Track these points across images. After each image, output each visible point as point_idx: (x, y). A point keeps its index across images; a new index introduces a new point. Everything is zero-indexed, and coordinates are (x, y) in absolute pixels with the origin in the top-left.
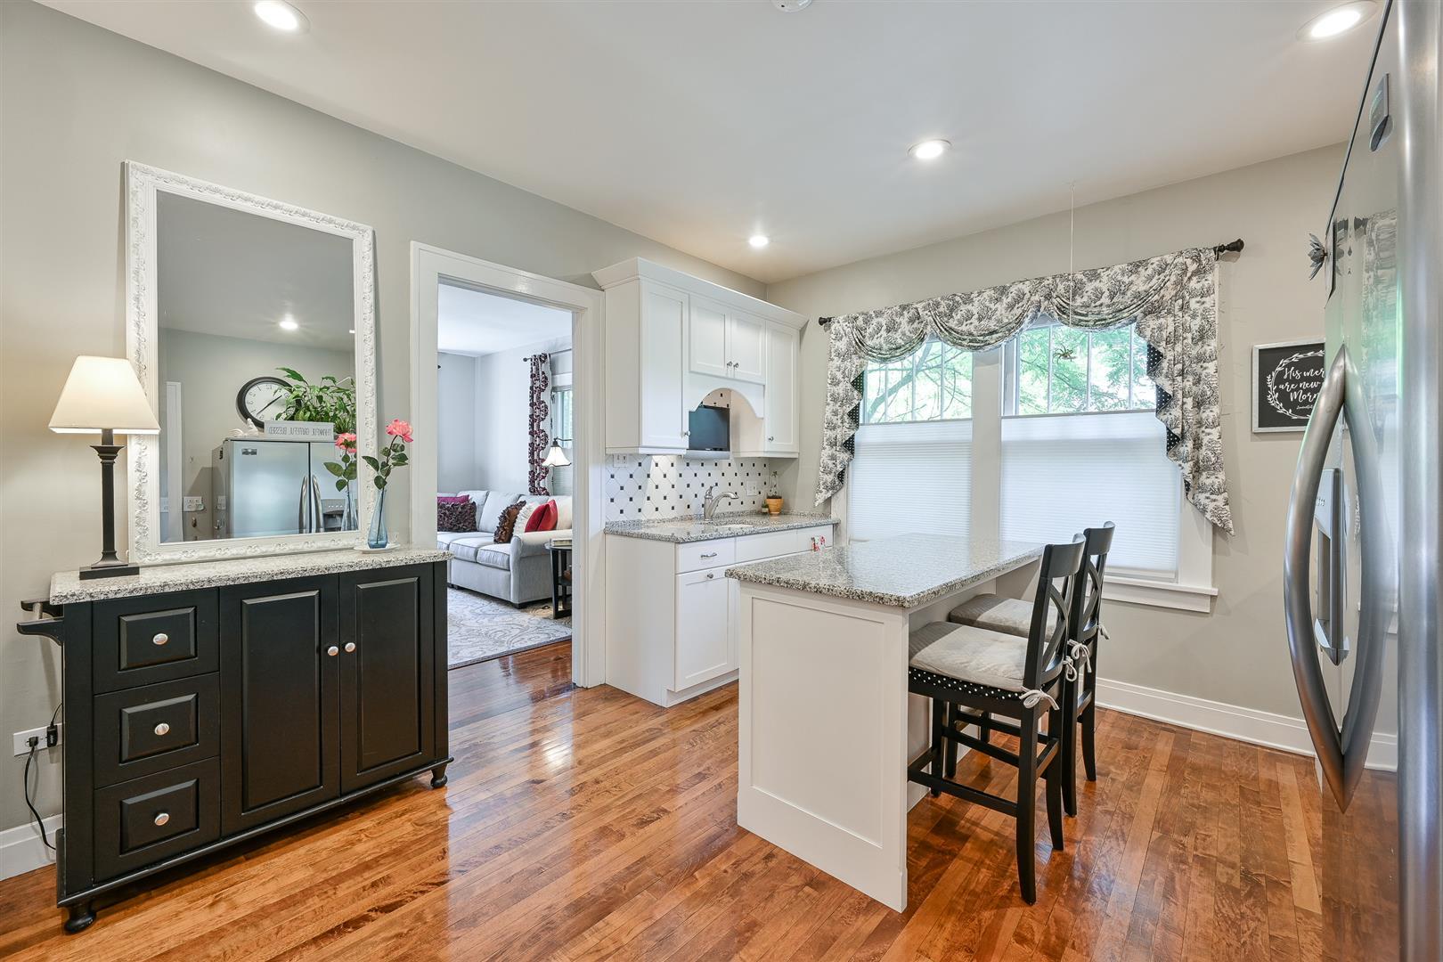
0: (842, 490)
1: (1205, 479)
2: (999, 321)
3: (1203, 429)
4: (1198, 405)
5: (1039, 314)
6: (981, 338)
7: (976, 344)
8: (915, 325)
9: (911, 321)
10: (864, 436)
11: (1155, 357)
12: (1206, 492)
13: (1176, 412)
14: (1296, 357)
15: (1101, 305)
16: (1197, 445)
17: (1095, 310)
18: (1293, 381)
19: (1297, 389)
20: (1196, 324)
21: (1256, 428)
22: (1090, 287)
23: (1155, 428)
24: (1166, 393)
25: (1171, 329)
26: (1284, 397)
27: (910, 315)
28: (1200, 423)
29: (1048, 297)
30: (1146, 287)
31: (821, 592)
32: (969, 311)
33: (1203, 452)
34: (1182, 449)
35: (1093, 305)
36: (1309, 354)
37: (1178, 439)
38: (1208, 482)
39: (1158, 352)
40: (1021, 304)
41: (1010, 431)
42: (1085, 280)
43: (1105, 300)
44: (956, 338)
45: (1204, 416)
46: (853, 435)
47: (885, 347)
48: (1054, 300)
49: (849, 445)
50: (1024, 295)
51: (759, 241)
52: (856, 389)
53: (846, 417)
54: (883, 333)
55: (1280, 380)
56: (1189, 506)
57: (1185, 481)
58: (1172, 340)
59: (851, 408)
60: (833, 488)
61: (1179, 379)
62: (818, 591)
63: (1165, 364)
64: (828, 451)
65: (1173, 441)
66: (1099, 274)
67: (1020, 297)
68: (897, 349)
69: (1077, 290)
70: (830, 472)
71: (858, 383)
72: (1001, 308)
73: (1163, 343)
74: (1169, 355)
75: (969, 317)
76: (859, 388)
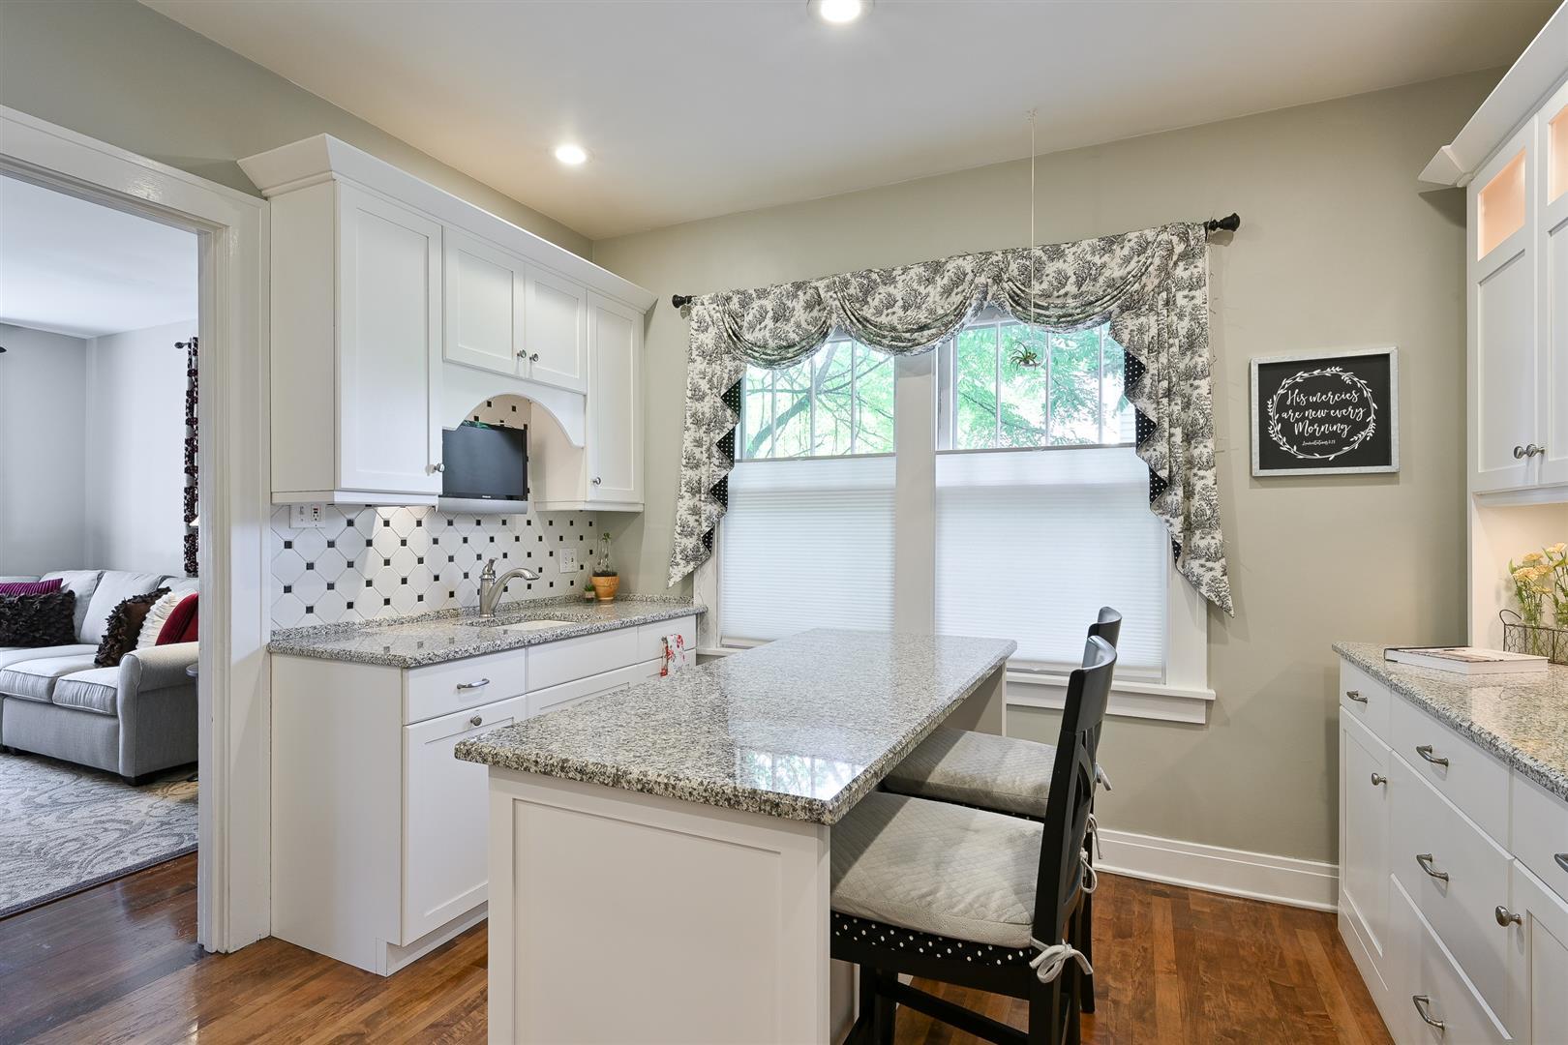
0: (712, 559)
1: (1199, 541)
2: (932, 312)
3: (1195, 470)
4: (1188, 438)
5: (986, 304)
6: (908, 335)
7: (900, 344)
8: (815, 313)
9: (809, 307)
10: (740, 478)
11: (1134, 371)
12: (1200, 557)
13: (1162, 447)
14: (1301, 376)
15: (1066, 294)
16: (1189, 495)
17: (1058, 301)
18: (1297, 408)
19: (1303, 419)
20: (1183, 326)
21: (1258, 472)
22: (1051, 268)
23: (1135, 470)
24: (1149, 421)
25: (1154, 331)
26: (1287, 428)
27: (808, 296)
28: (1190, 463)
29: (997, 280)
30: (1123, 272)
31: (650, 791)
32: (890, 295)
33: (1196, 502)
34: (1169, 499)
35: (1056, 294)
36: (1316, 373)
37: (1165, 486)
38: (1203, 544)
39: (1140, 363)
40: (960, 289)
41: (948, 473)
42: (1045, 258)
43: (1071, 288)
44: (870, 333)
45: (1196, 453)
46: (726, 477)
47: (772, 344)
48: (1005, 285)
49: (720, 492)
50: (965, 275)
51: (571, 154)
52: (730, 406)
53: (715, 449)
54: (769, 322)
55: (1282, 407)
56: (1178, 577)
57: (1174, 543)
58: (1156, 347)
59: (722, 435)
60: (695, 559)
61: (1165, 401)
62: (645, 788)
63: (1147, 381)
64: (688, 501)
65: (1158, 487)
66: (1063, 251)
67: (959, 279)
68: (789, 347)
69: (1027, 276)
70: (691, 534)
71: (733, 398)
72: (934, 292)
73: (1145, 351)
74: (1152, 368)
75: (890, 303)
76: (734, 405)
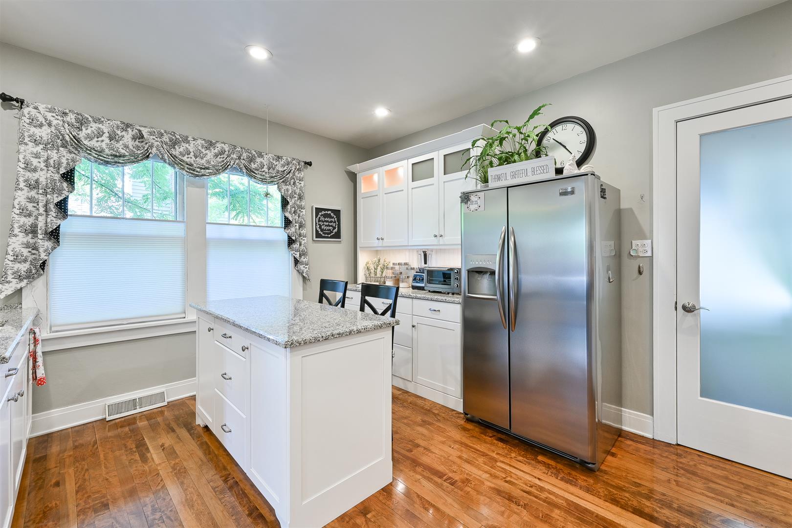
0: (42, 278)
1: (303, 259)
2: (208, 162)
3: (302, 238)
4: (300, 227)
5: (234, 166)
6: (198, 170)
7: (195, 173)
8: (137, 143)
9: (134, 138)
10: (66, 227)
11: (285, 203)
12: (303, 264)
13: (293, 229)
14: (323, 212)
15: (264, 171)
16: (300, 245)
17: (260, 173)
18: (323, 222)
19: (323, 225)
20: (298, 191)
21: (315, 239)
22: (259, 160)
23: (282, 235)
24: (290, 220)
25: (290, 192)
26: (320, 227)
27: (134, 133)
28: (300, 235)
29: (239, 158)
30: (282, 169)
32: (187, 148)
33: (302, 247)
34: (294, 246)
35: (260, 170)
36: (326, 212)
37: (294, 242)
38: (304, 260)
39: (287, 201)
40: (222, 156)
41: (211, 232)
42: (256, 155)
43: (265, 169)
44: (175, 162)
45: (302, 232)
46: (60, 225)
47: (107, 151)
48: (242, 161)
49: (54, 235)
50: (225, 151)
52: (66, 180)
53: (52, 206)
54: (105, 137)
55: (319, 221)
56: (295, 271)
58: (292, 197)
59: (60, 198)
60: (28, 277)
61: (294, 214)
63: (289, 207)
64: (22, 238)
65: (291, 242)
66: (263, 155)
67: (222, 152)
68: (120, 156)
69: (251, 160)
70: (25, 261)
71: (69, 177)
72: (210, 155)
73: (289, 198)
74: (291, 203)
75: (188, 152)
76: (70, 181)
